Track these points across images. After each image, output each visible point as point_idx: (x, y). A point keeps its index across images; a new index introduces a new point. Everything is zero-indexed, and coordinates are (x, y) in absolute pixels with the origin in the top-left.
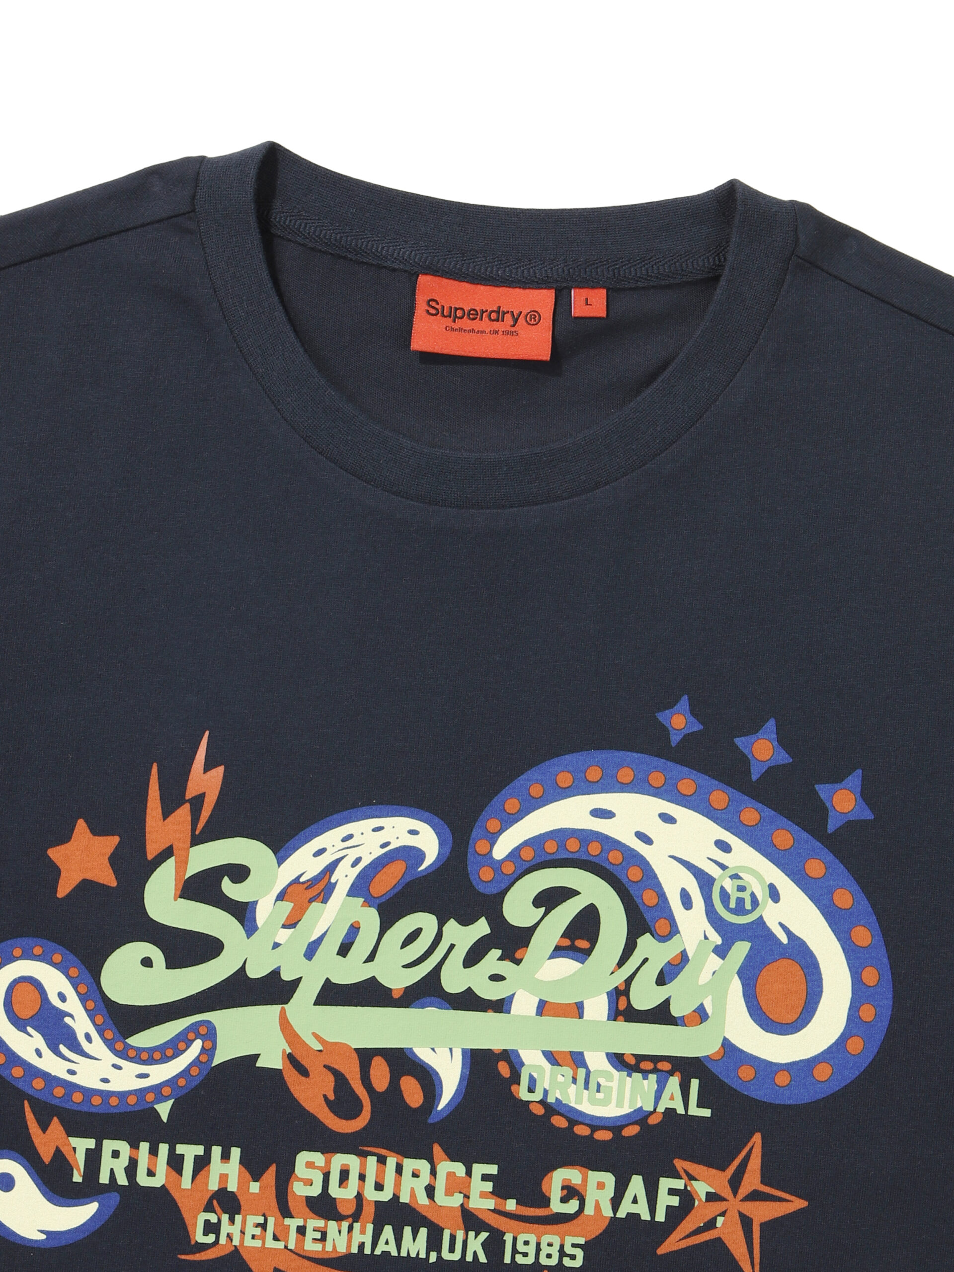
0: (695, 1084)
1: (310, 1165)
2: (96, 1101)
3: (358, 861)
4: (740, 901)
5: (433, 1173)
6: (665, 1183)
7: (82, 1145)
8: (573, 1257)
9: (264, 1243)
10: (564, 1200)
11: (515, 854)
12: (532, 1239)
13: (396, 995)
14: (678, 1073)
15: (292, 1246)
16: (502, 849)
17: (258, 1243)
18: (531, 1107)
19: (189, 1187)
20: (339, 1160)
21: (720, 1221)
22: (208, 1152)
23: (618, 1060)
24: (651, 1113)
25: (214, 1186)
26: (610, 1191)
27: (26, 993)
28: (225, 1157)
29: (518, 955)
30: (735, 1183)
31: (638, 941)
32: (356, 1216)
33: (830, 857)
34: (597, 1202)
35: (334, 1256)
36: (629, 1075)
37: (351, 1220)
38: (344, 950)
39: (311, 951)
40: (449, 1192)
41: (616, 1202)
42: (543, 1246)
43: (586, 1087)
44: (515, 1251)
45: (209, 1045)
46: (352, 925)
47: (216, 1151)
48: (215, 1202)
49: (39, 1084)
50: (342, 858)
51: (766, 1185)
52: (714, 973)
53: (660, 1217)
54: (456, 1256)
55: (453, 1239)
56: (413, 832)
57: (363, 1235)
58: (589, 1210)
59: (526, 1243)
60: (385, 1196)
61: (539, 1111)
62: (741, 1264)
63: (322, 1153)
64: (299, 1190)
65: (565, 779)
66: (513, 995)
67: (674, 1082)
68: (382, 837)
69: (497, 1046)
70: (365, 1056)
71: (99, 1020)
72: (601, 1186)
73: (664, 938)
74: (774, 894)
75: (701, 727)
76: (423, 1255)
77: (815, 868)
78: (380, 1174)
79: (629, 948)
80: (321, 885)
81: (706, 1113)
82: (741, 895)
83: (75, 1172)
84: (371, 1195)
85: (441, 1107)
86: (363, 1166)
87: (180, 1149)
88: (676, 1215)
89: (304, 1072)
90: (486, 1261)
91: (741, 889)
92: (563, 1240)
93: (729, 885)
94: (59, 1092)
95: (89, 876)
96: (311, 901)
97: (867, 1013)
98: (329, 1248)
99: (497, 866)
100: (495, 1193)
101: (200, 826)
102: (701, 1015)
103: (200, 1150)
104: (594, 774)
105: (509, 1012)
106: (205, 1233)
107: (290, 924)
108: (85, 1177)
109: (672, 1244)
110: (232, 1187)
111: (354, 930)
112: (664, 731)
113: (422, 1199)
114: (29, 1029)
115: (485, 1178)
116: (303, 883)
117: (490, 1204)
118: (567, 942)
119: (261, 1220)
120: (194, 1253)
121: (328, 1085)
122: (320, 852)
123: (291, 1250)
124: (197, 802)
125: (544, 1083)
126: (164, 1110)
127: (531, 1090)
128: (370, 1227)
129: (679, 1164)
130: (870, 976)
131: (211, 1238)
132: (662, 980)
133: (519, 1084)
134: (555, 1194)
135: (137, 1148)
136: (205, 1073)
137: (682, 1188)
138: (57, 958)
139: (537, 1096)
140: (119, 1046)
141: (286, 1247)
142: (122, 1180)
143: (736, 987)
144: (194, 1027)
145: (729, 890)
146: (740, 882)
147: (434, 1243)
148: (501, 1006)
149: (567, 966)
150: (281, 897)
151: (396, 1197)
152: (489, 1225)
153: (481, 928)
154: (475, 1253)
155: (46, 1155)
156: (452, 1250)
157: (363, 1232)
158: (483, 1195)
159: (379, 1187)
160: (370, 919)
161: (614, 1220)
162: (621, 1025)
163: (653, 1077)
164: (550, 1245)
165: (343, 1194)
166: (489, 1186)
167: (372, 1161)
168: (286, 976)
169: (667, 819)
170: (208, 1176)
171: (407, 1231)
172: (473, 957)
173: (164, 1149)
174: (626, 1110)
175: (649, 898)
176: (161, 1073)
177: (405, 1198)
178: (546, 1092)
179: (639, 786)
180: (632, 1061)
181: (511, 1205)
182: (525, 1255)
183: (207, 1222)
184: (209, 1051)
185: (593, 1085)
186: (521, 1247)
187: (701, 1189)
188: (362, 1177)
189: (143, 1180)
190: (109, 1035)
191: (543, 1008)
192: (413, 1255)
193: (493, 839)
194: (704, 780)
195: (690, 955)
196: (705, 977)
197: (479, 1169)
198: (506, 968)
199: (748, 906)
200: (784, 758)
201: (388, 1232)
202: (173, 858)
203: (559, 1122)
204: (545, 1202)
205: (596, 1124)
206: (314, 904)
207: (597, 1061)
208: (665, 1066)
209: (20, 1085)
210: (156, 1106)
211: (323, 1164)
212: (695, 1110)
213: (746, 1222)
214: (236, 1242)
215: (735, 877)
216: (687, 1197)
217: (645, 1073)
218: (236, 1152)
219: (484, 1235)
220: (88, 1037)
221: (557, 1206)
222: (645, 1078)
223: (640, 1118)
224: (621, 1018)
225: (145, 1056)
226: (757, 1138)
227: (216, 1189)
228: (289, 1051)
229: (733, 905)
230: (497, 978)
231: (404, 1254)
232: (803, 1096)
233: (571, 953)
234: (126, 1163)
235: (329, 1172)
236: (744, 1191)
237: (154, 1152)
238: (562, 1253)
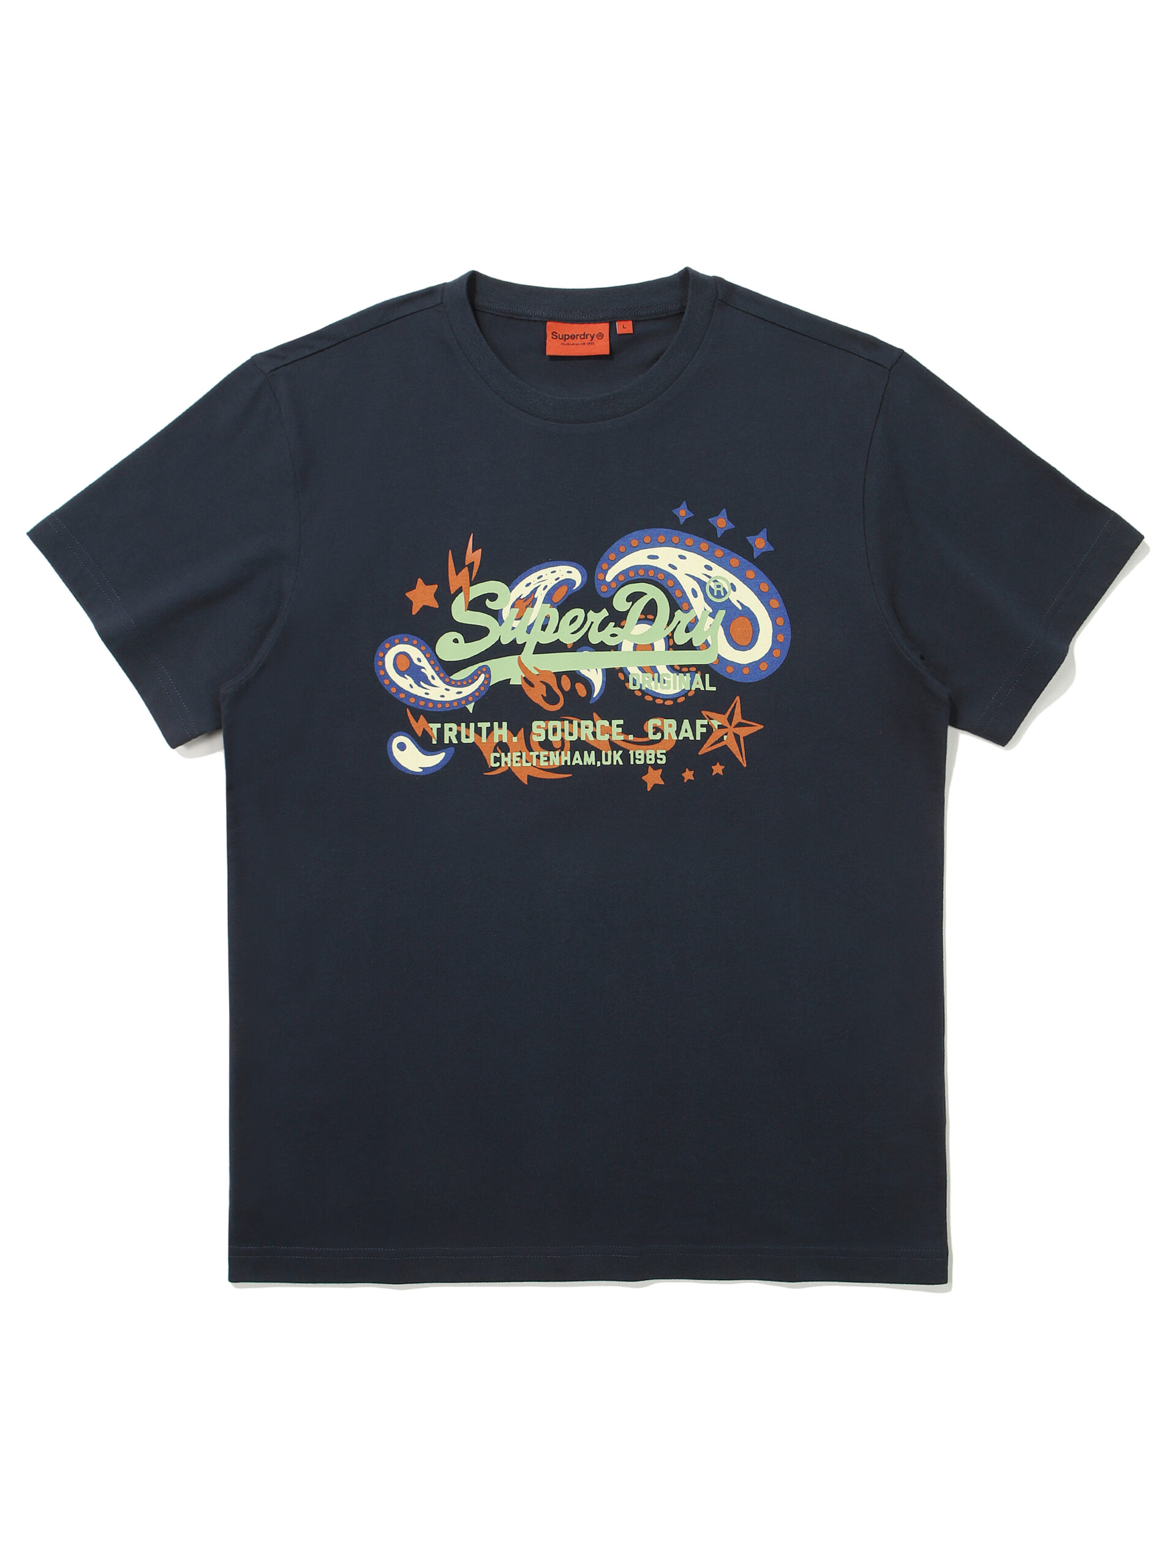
0: (707, 676)
1: (539, 727)
2: (440, 706)
3: (546, 587)
4: (719, 592)
5: (595, 726)
6: (699, 722)
7: (435, 727)
8: (661, 759)
9: (522, 764)
10: (655, 734)
11: (616, 579)
12: (642, 752)
13: (569, 647)
14: (699, 672)
15: (534, 764)
16: (609, 577)
17: (519, 765)
18: (635, 692)
19: (485, 741)
20: (552, 724)
21: (725, 737)
22: (492, 725)
23: (672, 668)
24: (689, 691)
25: (496, 740)
26: (675, 728)
27: (402, 658)
28: (500, 726)
29: (622, 624)
30: (730, 720)
31: (675, 613)
32: (562, 749)
33: (756, 569)
34: (669, 734)
35: (554, 767)
36: (678, 675)
37: (560, 750)
38: (544, 628)
39: (529, 630)
40: (602, 734)
41: (678, 733)
42: (647, 755)
43: (659, 682)
44: (635, 759)
45: (488, 676)
46: (546, 617)
47: (496, 724)
48: (498, 748)
49: (412, 700)
50: (539, 586)
51: (744, 719)
52: (710, 625)
53: (698, 738)
54: (609, 763)
55: (606, 755)
56: (569, 572)
57: (566, 757)
58: (666, 737)
59: (640, 754)
60: (574, 738)
61: (639, 694)
62: (737, 756)
63: (544, 721)
64: (535, 739)
65: (635, 543)
66: (622, 643)
67: (698, 676)
68: (555, 576)
69: (617, 666)
70: (558, 675)
71: (437, 669)
72: (670, 726)
73: (687, 611)
74: (734, 588)
75: (693, 515)
76: (594, 764)
77: (750, 574)
78: (571, 728)
79: (672, 617)
80: (530, 600)
81: (714, 689)
82: (719, 589)
83: (433, 739)
84: (568, 738)
85: (595, 695)
86: (563, 725)
87: (480, 725)
88: (705, 737)
89: (532, 685)
90: (622, 764)
91: (719, 586)
92: (656, 752)
93: (713, 585)
94: (422, 703)
95: (426, 604)
96: (526, 607)
97: (781, 638)
98: (551, 764)
99: (609, 584)
100: (623, 732)
101: (473, 577)
102: (707, 645)
103: (488, 724)
104: (647, 540)
105: (621, 650)
106: (495, 763)
107: (519, 618)
108: (437, 741)
109: (705, 749)
110: (505, 740)
111: (547, 618)
112: (677, 518)
113: (591, 738)
114: (406, 676)
115: (618, 726)
116: (522, 599)
117: (622, 737)
118: (643, 617)
119: (520, 754)
120: (491, 771)
121: (543, 690)
122: (528, 585)
123: (534, 766)
124: (471, 566)
125: (640, 681)
126: (470, 707)
127: (634, 685)
128: (569, 753)
129: (704, 713)
130: (780, 621)
131: (498, 764)
132: (687, 630)
133: (628, 682)
134: (650, 731)
135: (460, 726)
136: (487, 689)
137: (707, 723)
138: (415, 642)
139: (638, 688)
140: (447, 680)
141: (532, 765)
142: (455, 741)
143: (721, 630)
144: (480, 668)
145: (713, 588)
146: (717, 584)
147: (598, 757)
148: (617, 648)
149: (644, 627)
150: (513, 606)
151: (579, 738)
152: (622, 747)
153: (604, 613)
154: (617, 761)
155: (419, 733)
156: (607, 760)
157: (566, 755)
158: (618, 734)
159: (571, 734)
160: (554, 613)
161: (677, 741)
162: (671, 652)
163: (688, 675)
164: (650, 754)
165: (555, 739)
166: (620, 730)
167: (566, 722)
168: (519, 642)
169: (682, 557)
170: (493, 736)
171: (586, 753)
172: (602, 627)
173: (472, 725)
174: (678, 691)
175: (678, 594)
176: (467, 691)
177: (583, 738)
178: (641, 685)
179: (668, 543)
180: (678, 668)
181: (631, 737)
182: (640, 760)
183: (495, 757)
184: (488, 679)
185: (662, 681)
186: (637, 756)
187: (715, 723)
188: (563, 730)
189: (464, 740)
190: (442, 675)
191: (636, 647)
192: (589, 764)
193: (605, 572)
194: (697, 538)
195: (699, 618)
196: (707, 627)
197: (615, 722)
198: (617, 630)
199: (723, 594)
200: (731, 526)
201: (577, 754)
202: (462, 593)
203: (649, 698)
204: (646, 735)
205: (665, 698)
206: (528, 608)
207: (662, 669)
208: (694, 669)
209: (404, 702)
210: (467, 706)
211: (544, 726)
212: (708, 688)
213: (737, 737)
214: (509, 765)
215: (715, 581)
216: (709, 727)
217: (685, 673)
218: (505, 724)
219: (620, 752)
220: (433, 677)
221: (651, 737)
222: (685, 675)
223: (684, 693)
224: (671, 649)
225: (459, 684)
226: (738, 698)
227: (498, 741)
228: (524, 676)
229: (715, 594)
230: (613, 635)
231: (585, 764)
232: (756, 678)
233: (646, 621)
234: (456, 733)
235: (547, 730)
236: (734, 723)
237: (468, 727)
238: (656, 758)
